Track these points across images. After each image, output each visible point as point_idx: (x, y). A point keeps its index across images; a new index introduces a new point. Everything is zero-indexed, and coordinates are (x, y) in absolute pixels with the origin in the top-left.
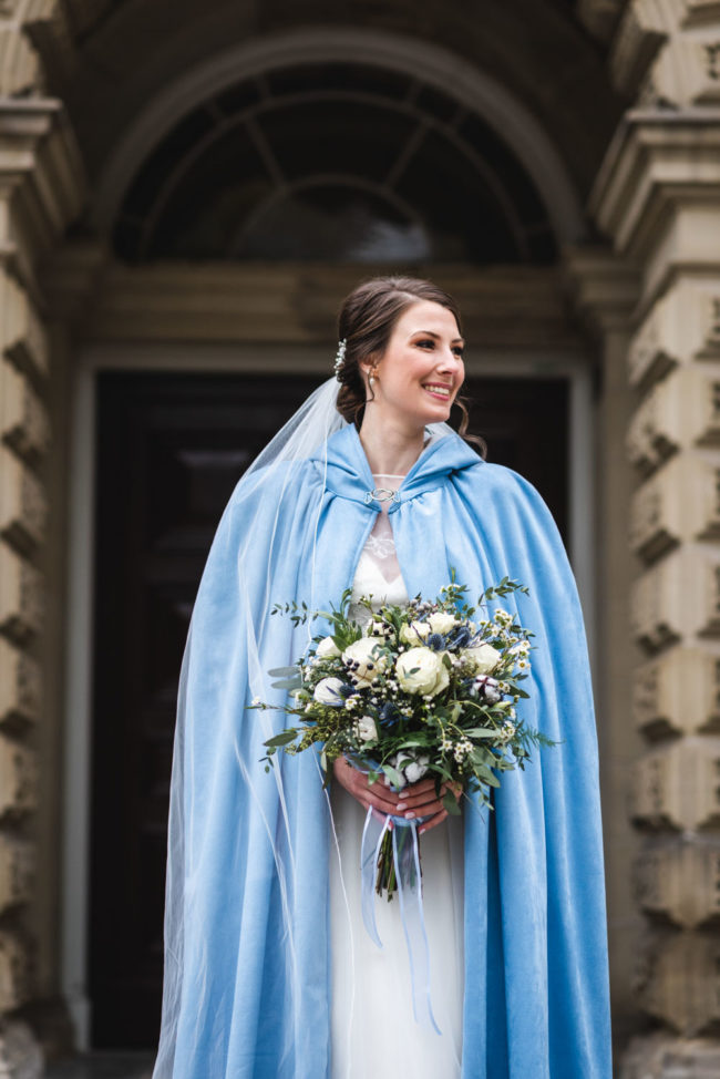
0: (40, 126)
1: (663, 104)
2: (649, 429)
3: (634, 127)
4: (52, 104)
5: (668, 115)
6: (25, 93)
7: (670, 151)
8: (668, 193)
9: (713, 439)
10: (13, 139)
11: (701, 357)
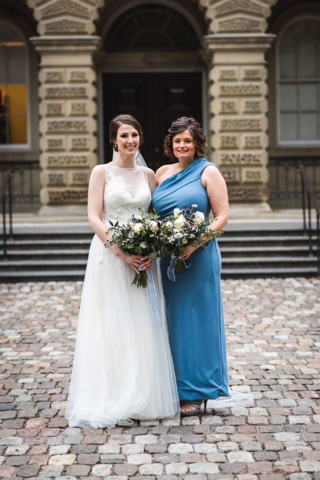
0: (96, 42)
1: (212, 33)
3: (205, 39)
4: (99, 38)
5: (212, 36)
6: (93, 34)
7: (212, 43)
8: (212, 51)
9: (221, 96)
10: (92, 44)
11: (219, 81)
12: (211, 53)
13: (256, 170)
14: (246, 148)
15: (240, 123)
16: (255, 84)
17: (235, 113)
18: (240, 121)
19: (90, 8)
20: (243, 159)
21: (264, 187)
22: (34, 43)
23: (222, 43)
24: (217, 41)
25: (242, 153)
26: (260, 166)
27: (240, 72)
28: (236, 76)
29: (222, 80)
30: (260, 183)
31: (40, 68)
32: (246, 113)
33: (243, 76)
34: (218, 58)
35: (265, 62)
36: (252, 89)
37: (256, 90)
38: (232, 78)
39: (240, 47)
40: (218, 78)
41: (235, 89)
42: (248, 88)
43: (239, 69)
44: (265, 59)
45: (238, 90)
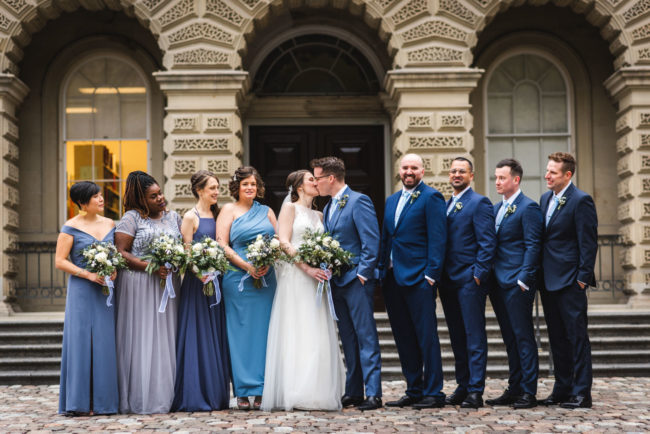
0: (244, 78)
1: (398, 67)
2: (396, 149)
3: (389, 75)
4: (246, 73)
5: (398, 71)
6: (238, 69)
7: (398, 80)
8: (399, 90)
10: (237, 81)
11: (407, 131)
12: (398, 94)
16: (457, 135)
17: (430, 174)
18: (436, 185)
19: (234, 33)
22: (158, 79)
23: (412, 80)
24: (405, 77)
27: (436, 120)
28: (431, 125)
29: (411, 129)
31: (165, 114)
32: (444, 174)
33: (440, 125)
34: (406, 101)
35: (470, 106)
36: (452, 141)
37: (458, 143)
38: (426, 126)
39: (436, 85)
40: (406, 128)
41: (429, 141)
42: (447, 140)
43: (435, 115)
44: (470, 102)
45: (434, 142)
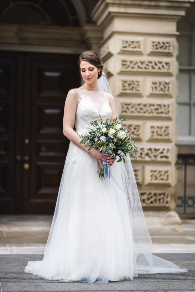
2: (106, 70)
7: (113, 4)
8: (112, 14)
9: (121, 73)
11: (119, 53)
12: (111, 17)
13: (164, 168)
14: (151, 140)
15: (145, 109)
16: (165, 60)
17: (139, 96)
18: (145, 105)
20: (147, 154)
21: (171, 190)
25: (147, 146)
26: (168, 163)
27: (147, 45)
28: (141, 49)
29: (123, 52)
30: (168, 186)
32: (152, 95)
33: (149, 49)
34: (118, 25)
35: (178, 33)
36: (160, 66)
37: (166, 67)
38: (137, 49)
39: (148, 11)
40: (118, 50)
41: (139, 64)
42: (156, 64)
43: (145, 40)
44: (178, 30)
45: (144, 66)
